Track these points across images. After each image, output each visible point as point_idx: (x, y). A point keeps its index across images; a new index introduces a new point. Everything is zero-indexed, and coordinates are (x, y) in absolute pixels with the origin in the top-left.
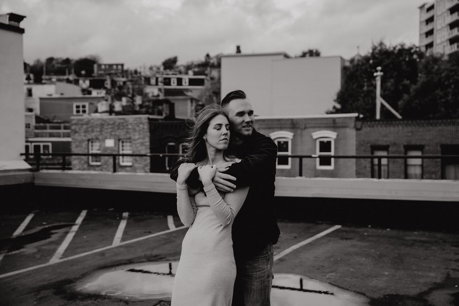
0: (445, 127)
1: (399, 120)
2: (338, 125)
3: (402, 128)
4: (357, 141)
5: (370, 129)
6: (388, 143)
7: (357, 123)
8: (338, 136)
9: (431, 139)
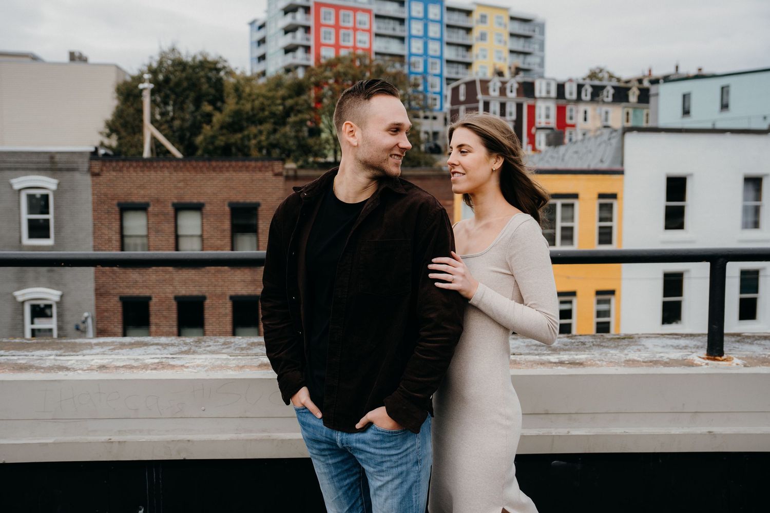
0: (234, 174)
1: (178, 160)
2: (60, 166)
3: (169, 174)
4: (93, 194)
5: (115, 174)
6: (146, 200)
7: (93, 163)
8: (59, 185)
9: (214, 193)
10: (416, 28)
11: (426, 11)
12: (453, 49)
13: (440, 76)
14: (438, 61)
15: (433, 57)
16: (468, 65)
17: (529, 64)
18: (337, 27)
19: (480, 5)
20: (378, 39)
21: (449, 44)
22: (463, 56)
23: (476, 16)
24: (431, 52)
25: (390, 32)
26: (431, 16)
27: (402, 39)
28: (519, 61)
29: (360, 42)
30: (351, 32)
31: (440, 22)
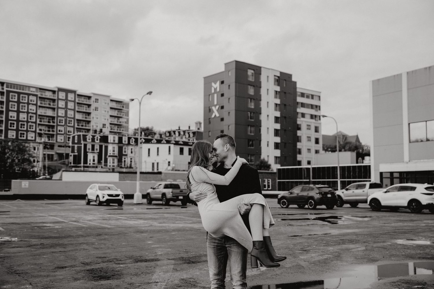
10: (62, 104)
11: (67, 96)
12: (81, 114)
13: (74, 127)
14: (73, 120)
15: (69, 118)
16: (89, 122)
17: (120, 122)
18: (18, 102)
19: (94, 94)
20: (41, 108)
21: (78, 112)
22: (86, 118)
23: (93, 99)
24: (68, 116)
25: (48, 106)
26: (69, 99)
27: (54, 109)
28: (115, 121)
29: (31, 110)
30: (26, 105)
31: (74, 101)
